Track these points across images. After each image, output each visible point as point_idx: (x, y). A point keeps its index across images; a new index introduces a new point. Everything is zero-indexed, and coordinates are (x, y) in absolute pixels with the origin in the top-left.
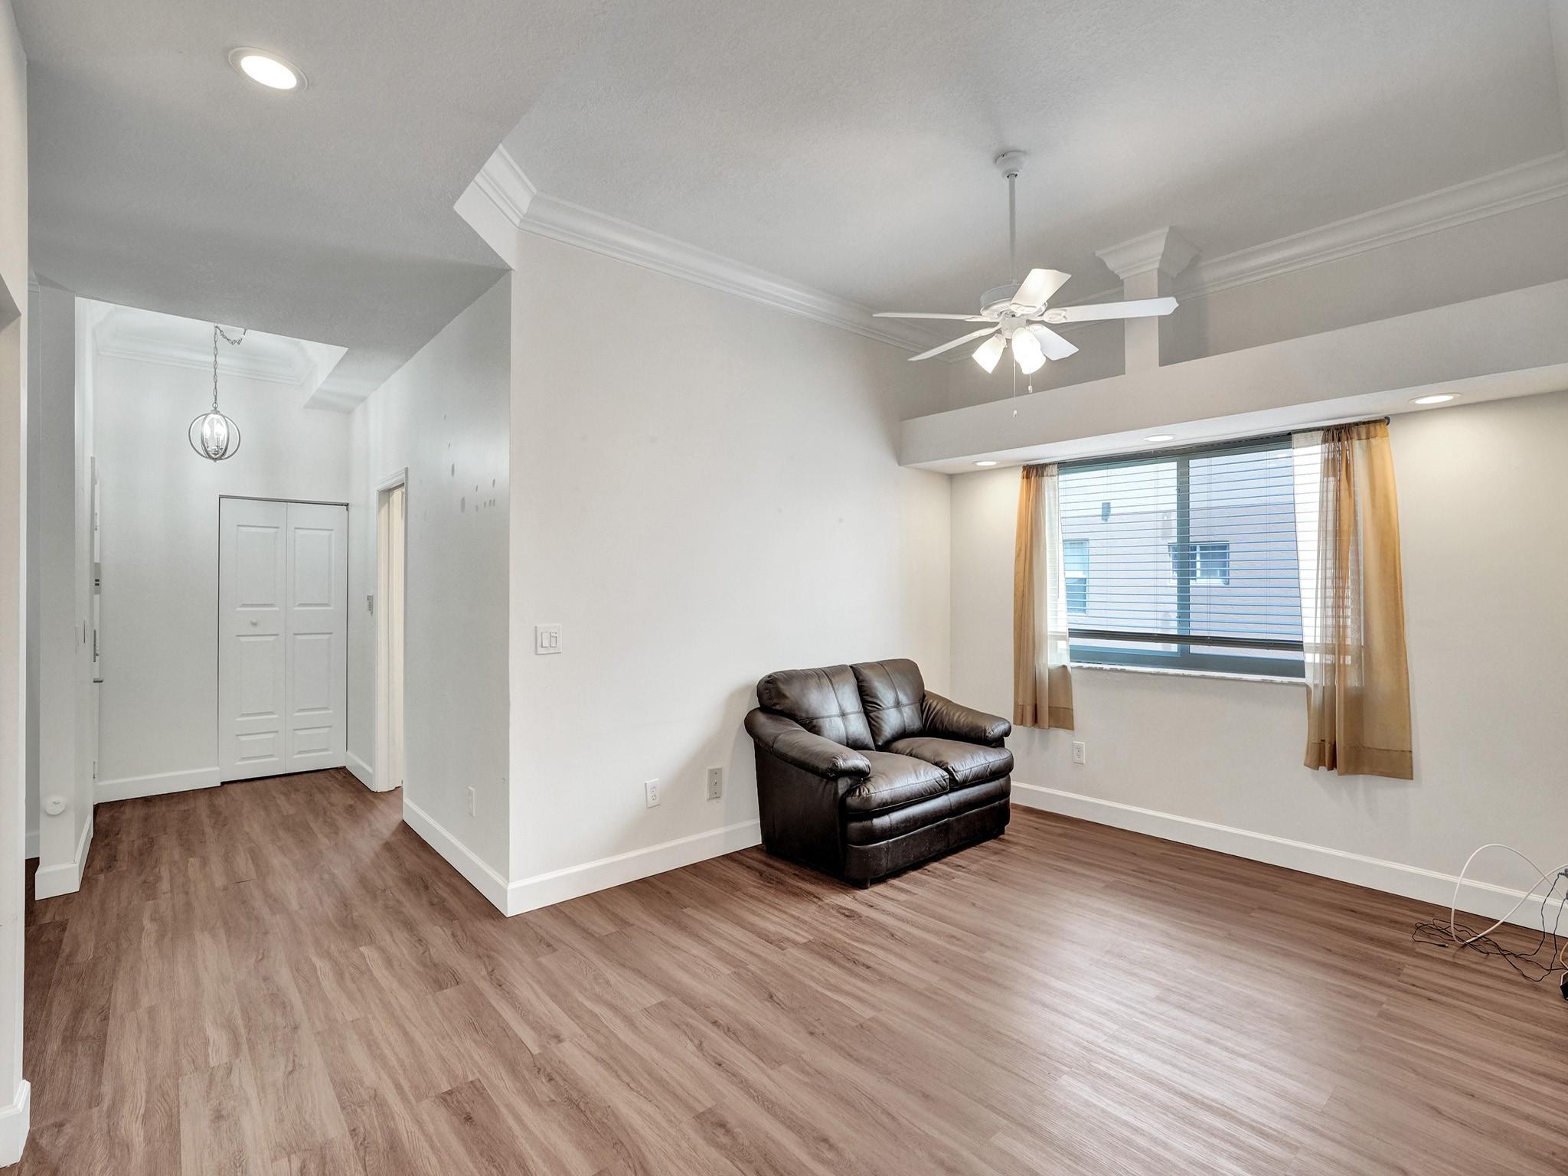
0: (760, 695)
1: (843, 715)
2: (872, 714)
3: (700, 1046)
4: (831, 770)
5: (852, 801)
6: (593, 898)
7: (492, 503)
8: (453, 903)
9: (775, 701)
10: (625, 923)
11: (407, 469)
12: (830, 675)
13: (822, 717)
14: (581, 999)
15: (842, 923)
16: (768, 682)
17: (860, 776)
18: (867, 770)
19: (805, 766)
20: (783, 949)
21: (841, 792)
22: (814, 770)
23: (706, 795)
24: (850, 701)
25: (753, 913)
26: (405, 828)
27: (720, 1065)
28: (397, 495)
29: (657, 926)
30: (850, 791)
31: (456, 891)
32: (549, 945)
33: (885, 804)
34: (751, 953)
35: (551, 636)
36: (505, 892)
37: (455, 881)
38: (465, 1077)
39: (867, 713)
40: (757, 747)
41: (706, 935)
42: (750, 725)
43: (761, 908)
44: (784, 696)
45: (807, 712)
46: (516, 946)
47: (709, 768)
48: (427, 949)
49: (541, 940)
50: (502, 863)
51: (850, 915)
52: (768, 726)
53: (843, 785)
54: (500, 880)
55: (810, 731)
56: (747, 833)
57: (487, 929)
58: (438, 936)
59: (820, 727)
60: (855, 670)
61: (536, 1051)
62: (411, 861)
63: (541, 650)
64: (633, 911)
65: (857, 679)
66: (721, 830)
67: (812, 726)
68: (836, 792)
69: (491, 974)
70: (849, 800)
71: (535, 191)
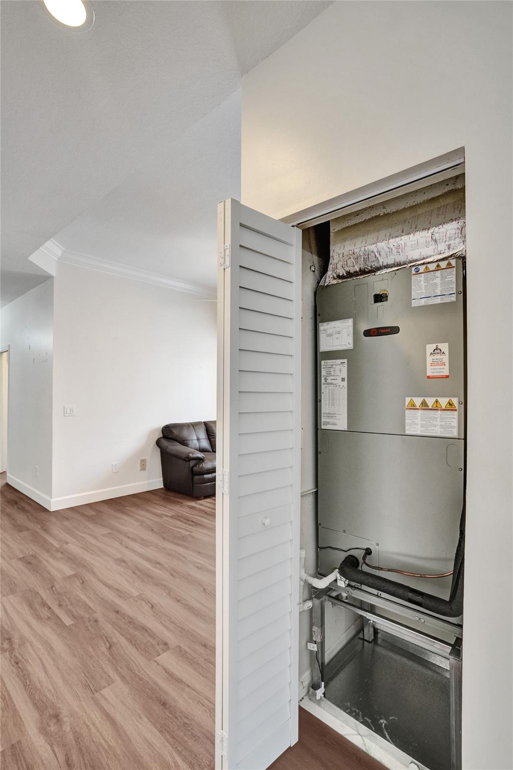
0: (163, 432)
1: (198, 439)
2: (212, 440)
3: (169, 593)
4: (187, 458)
5: (195, 469)
6: (89, 505)
7: (46, 361)
8: (28, 508)
9: (169, 434)
10: (100, 512)
11: (9, 345)
12: (194, 425)
13: (189, 440)
14: (77, 533)
15: (188, 510)
16: (166, 427)
17: (201, 460)
18: (203, 458)
19: (177, 457)
20: (161, 517)
21: (191, 465)
22: (180, 458)
23: (139, 469)
24: (203, 435)
25: (154, 508)
26: (8, 485)
27: (179, 601)
28: (5, 355)
29: (113, 512)
30: (195, 465)
31: (29, 504)
32: (67, 519)
33: (209, 469)
34: (149, 519)
35: (71, 410)
36: (50, 502)
37: (29, 501)
38: (29, 553)
39: (209, 439)
40: (161, 451)
41: (132, 514)
42: (158, 443)
43: (157, 507)
44: (173, 433)
45: (182, 438)
46: (54, 520)
47: (141, 458)
48: (16, 521)
49: (64, 517)
50: (49, 493)
51: (192, 508)
52: (165, 443)
53: (192, 463)
54: (48, 498)
55: (183, 445)
56: (158, 483)
57: (43, 515)
58: (21, 518)
59: (187, 444)
60: (206, 424)
61: (57, 546)
62: (10, 496)
63: (66, 415)
64: (105, 509)
65: (206, 426)
66: (146, 482)
67: (184, 442)
68: (189, 465)
69: (42, 528)
70: (194, 468)
71: (64, 249)
